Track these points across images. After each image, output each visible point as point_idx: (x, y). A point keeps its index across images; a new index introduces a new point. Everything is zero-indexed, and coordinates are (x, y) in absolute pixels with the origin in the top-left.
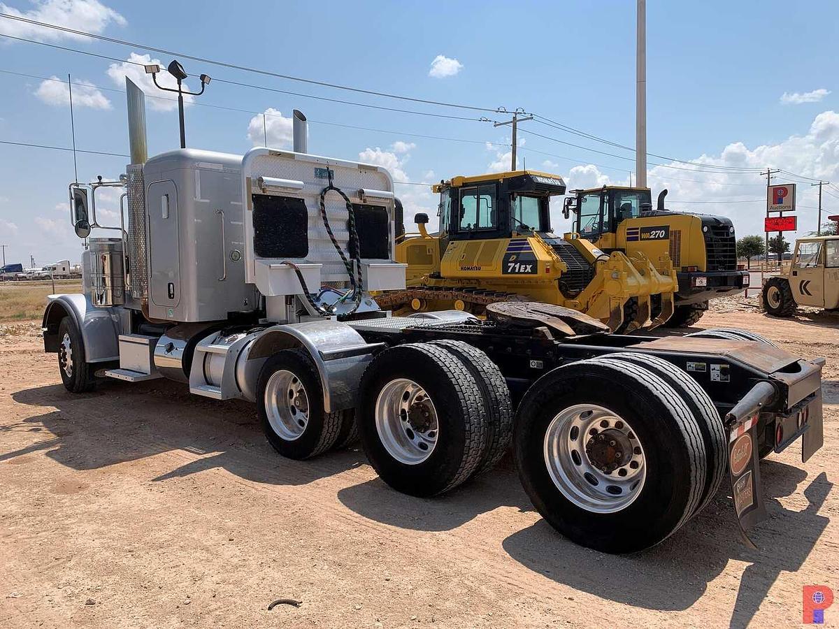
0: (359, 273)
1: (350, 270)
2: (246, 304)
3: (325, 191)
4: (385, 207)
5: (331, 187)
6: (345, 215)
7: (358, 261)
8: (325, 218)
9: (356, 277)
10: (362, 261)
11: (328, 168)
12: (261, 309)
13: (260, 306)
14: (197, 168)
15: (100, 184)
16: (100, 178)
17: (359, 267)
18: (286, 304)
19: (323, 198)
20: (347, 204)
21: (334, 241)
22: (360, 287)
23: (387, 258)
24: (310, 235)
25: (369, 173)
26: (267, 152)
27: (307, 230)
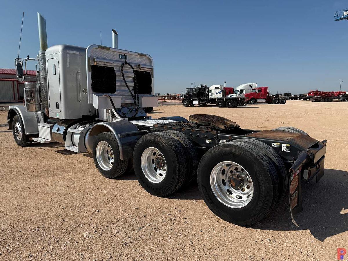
0: (138, 100)
1: (134, 99)
2: (90, 112)
3: (123, 64)
4: (150, 72)
5: (126, 63)
6: (132, 75)
7: (138, 95)
8: (123, 76)
9: (137, 101)
10: (139, 95)
11: (125, 54)
12: (97, 114)
13: (96, 113)
14: (68, 53)
15: (29, 59)
16: (28, 56)
17: (138, 97)
18: (107, 112)
19: (122, 67)
20: (133, 70)
21: (127, 86)
22: (138, 106)
23: (150, 94)
24: (117, 83)
25: (143, 57)
26: (97, 47)
27: (115, 81)
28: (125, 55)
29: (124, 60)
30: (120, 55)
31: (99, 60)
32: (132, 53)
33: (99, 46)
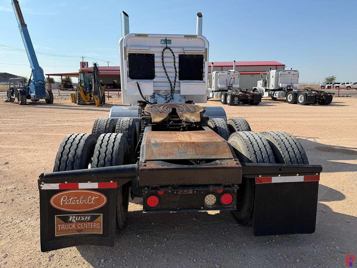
1: (171, 85)
3: (164, 50)
4: (202, 55)
5: (167, 48)
8: (163, 62)
19: (163, 53)
20: (173, 55)
21: (166, 72)
23: (202, 80)
24: (156, 70)
25: (193, 39)
26: (134, 35)
27: (154, 68)
28: (167, 39)
29: (165, 45)
30: (161, 40)
31: (132, 48)
32: (177, 36)
33: (135, 34)
